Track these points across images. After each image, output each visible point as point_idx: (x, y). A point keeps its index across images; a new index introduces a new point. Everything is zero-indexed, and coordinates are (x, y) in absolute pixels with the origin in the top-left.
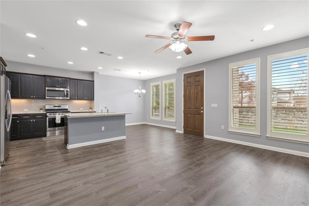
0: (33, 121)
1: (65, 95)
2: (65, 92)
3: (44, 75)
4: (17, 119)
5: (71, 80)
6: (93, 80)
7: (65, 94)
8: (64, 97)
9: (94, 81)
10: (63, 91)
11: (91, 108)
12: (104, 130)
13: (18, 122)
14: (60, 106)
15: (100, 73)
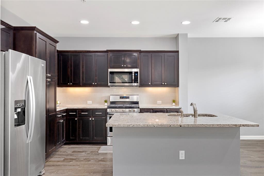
0: (92, 119)
1: (133, 79)
2: (133, 74)
3: (107, 50)
4: (75, 116)
5: (142, 54)
6: (177, 50)
7: (133, 77)
8: (132, 83)
9: (178, 52)
10: (131, 73)
11: (174, 101)
12: (184, 158)
13: (76, 119)
14: (128, 98)
15: (189, 36)
